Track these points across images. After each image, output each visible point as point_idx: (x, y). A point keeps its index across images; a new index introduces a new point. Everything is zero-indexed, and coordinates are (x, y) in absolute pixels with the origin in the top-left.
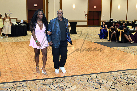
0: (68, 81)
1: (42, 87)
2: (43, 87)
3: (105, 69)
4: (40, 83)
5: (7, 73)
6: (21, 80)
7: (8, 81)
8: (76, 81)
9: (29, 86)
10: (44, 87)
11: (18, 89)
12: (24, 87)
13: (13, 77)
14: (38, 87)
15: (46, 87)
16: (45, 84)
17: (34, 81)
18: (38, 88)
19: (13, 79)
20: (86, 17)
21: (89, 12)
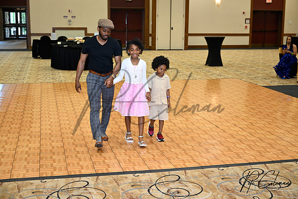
0: (192, 180)
1: (130, 192)
2: (133, 191)
3: (285, 152)
4: (126, 181)
5: (54, 154)
6: (84, 172)
7: (56, 174)
8: (212, 180)
9: (100, 186)
10: (136, 192)
11: (75, 193)
12: (90, 190)
13: (68, 165)
14: (121, 192)
15: (139, 192)
16: (139, 184)
17: (114, 176)
18: (122, 194)
19: (66, 169)
20: (246, 25)
21: (254, 13)
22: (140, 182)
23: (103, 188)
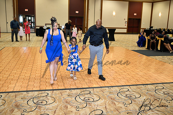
0: (96, 93)
1: (66, 99)
4: (66, 93)
6: (47, 89)
10: (69, 99)
11: (41, 99)
12: (49, 97)
13: (40, 85)
16: (71, 95)
17: (60, 91)
18: (63, 100)
21: (129, 19)
22: (72, 94)
23: (54, 97)
